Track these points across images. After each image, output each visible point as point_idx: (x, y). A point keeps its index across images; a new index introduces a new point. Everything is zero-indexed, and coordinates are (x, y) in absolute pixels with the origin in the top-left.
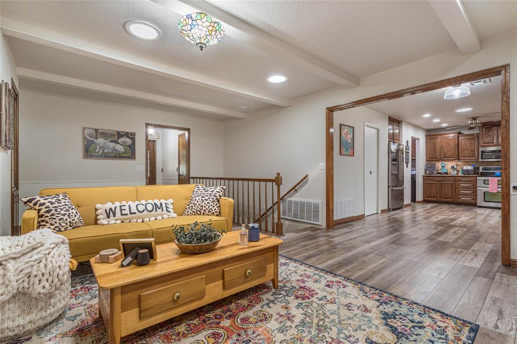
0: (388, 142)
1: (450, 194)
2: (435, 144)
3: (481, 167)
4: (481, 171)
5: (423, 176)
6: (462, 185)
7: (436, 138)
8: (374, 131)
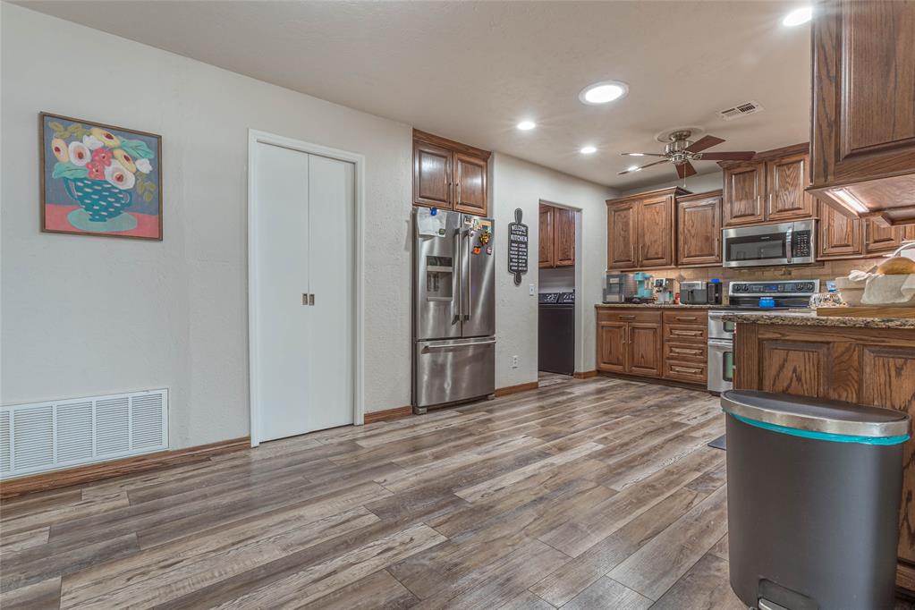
0: (410, 208)
1: (650, 356)
2: (626, 224)
3: (731, 284)
4: (731, 293)
5: (597, 307)
6: (677, 332)
7: (629, 209)
8: (341, 171)
